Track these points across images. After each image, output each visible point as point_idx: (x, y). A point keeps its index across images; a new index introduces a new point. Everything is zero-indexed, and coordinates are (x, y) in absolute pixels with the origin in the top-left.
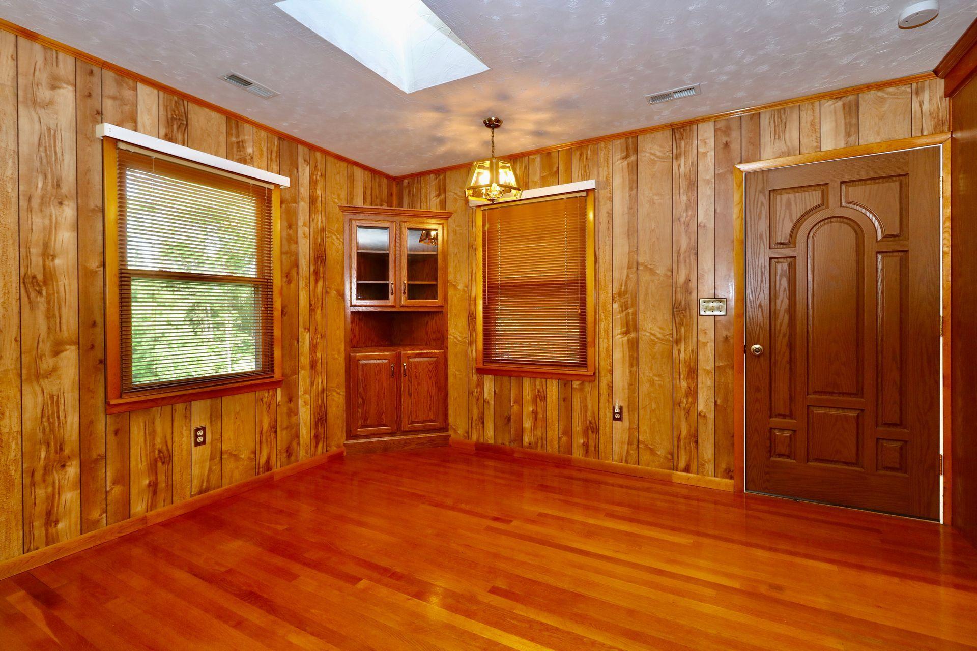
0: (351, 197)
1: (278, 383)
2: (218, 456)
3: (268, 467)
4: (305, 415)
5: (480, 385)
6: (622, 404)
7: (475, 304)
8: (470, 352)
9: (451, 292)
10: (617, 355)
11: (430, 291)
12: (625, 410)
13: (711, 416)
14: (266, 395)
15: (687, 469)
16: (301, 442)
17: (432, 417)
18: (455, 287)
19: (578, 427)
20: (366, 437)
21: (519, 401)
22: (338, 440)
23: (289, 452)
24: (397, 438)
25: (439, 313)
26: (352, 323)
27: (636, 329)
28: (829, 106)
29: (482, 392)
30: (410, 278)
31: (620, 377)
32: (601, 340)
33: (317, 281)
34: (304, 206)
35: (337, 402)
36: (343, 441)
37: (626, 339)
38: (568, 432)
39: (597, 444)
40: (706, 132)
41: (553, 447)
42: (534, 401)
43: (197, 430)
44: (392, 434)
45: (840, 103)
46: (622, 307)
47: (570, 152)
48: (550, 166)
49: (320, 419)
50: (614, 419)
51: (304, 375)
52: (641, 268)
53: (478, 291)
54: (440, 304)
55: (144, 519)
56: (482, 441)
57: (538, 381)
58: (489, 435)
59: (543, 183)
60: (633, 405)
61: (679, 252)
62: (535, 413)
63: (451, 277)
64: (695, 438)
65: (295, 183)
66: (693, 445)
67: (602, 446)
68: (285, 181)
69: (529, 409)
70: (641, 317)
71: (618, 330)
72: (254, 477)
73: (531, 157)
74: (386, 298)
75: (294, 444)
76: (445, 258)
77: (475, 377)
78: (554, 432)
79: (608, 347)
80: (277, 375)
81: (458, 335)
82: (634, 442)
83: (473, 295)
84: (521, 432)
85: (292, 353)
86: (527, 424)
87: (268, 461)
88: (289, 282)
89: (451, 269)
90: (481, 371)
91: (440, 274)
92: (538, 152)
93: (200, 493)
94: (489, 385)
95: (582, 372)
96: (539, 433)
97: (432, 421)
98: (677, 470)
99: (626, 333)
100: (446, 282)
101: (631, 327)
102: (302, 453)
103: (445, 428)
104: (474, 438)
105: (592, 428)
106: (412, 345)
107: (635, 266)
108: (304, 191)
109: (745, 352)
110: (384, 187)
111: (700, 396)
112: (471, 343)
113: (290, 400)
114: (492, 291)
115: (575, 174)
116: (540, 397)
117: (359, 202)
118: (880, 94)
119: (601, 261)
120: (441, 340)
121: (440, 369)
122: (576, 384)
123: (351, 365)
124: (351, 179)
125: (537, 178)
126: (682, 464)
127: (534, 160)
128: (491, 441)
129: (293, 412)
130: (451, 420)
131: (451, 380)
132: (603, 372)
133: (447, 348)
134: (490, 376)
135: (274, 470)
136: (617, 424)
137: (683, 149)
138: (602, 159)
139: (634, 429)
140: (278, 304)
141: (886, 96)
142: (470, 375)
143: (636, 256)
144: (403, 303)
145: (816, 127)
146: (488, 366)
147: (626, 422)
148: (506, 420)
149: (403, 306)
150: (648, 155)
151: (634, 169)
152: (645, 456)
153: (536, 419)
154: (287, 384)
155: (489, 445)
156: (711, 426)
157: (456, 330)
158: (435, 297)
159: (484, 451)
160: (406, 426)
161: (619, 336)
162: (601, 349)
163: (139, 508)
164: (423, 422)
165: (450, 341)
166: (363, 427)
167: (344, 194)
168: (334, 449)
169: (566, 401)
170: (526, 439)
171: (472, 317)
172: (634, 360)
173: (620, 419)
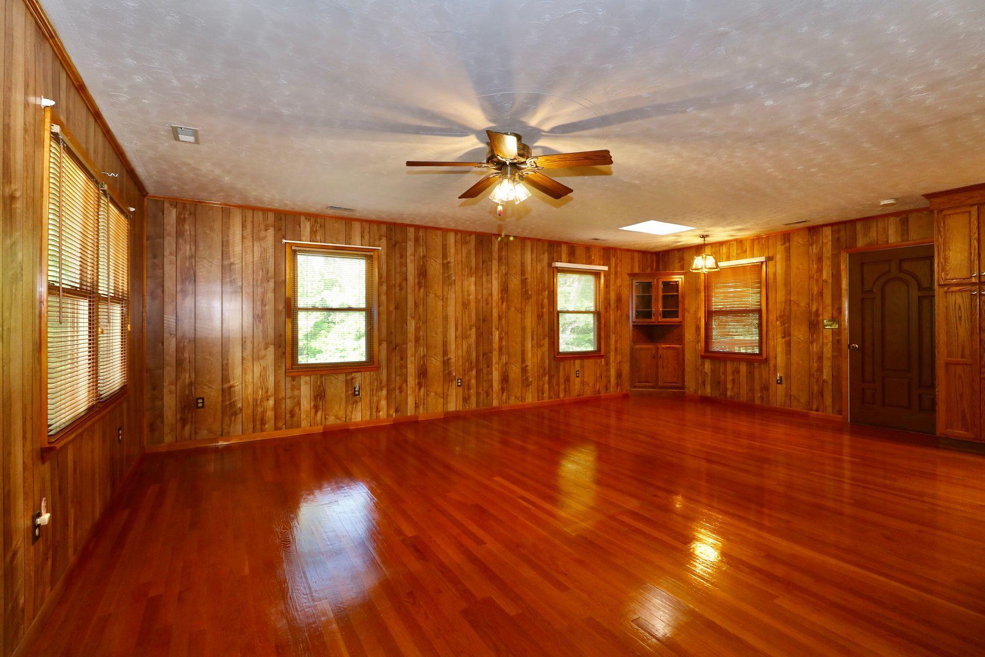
0: (632, 268)
1: (602, 356)
2: (583, 383)
3: (599, 392)
4: (613, 373)
5: (703, 364)
6: (781, 375)
7: (700, 321)
8: (697, 347)
9: (687, 314)
10: (779, 349)
11: (675, 314)
12: (783, 378)
13: (830, 382)
14: (598, 361)
15: (817, 410)
16: (611, 384)
17: (675, 380)
18: (689, 312)
19: (757, 387)
20: (640, 387)
21: (725, 373)
22: (627, 387)
23: (607, 388)
24: (656, 390)
25: (680, 326)
26: (633, 330)
27: (789, 335)
28: (892, 219)
29: (704, 368)
30: (664, 307)
31: (780, 360)
32: (770, 341)
33: (618, 310)
34: (612, 277)
35: (626, 368)
36: (628, 388)
37: (784, 340)
38: (752, 390)
39: (768, 396)
40: (828, 232)
41: (744, 397)
42: (733, 373)
43: (577, 371)
44: (653, 387)
45: (899, 218)
46: (781, 323)
47: (753, 240)
48: (742, 248)
49: (619, 375)
50: (777, 383)
51: (612, 354)
52: (792, 303)
53: (702, 314)
54: (680, 321)
55: (563, 400)
56: (704, 395)
57: (735, 363)
58: (708, 391)
59: (738, 258)
60: (788, 376)
61: (812, 295)
62: (733, 380)
63: (686, 306)
64: (821, 393)
65: (609, 268)
66: (820, 398)
67: (771, 398)
68: (606, 268)
69: (730, 378)
70: (792, 329)
71: (779, 336)
72: (594, 395)
73: (732, 242)
74: (651, 318)
75: (609, 384)
76: (683, 297)
77: (700, 360)
78: (744, 390)
79: (774, 345)
80: (603, 353)
81: (690, 337)
82: (788, 396)
83: (699, 316)
84: (726, 390)
85: (608, 345)
86: (729, 386)
87: (599, 390)
88: (606, 312)
89: (686, 302)
90: (703, 357)
91: (680, 305)
92: (736, 240)
93: (578, 396)
94: (708, 366)
95: (759, 358)
96: (736, 390)
97: (675, 383)
98: (812, 410)
99: (784, 337)
100: (684, 310)
101: (787, 334)
102: (611, 390)
103: (683, 387)
104: (700, 393)
105: (765, 388)
106: (665, 343)
107: (788, 302)
108: (613, 271)
109: (849, 348)
110: (649, 258)
111: (824, 371)
112: (698, 342)
113: (607, 365)
114: (710, 314)
115: (756, 252)
116: (736, 371)
117: (636, 270)
118: (919, 214)
119: (770, 299)
120: (681, 340)
121: (680, 357)
122: (756, 364)
123: (632, 351)
124: (633, 259)
125: (734, 254)
126: (815, 407)
127: (733, 244)
128: (709, 395)
129: (608, 370)
130: (686, 384)
131: (686, 362)
132: (771, 358)
133: (684, 344)
134: (709, 360)
135: (601, 394)
136: (779, 386)
137: (815, 240)
138: (770, 245)
139: (789, 389)
140: (603, 322)
141: (922, 215)
142: (697, 359)
143: (789, 297)
144: (659, 320)
145: (886, 230)
146: (707, 354)
147: (784, 386)
148: (718, 383)
149: (660, 322)
150: (795, 243)
151: (788, 251)
152: (795, 403)
153: (734, 383)
154: (606, 357)
155: (708, 397)
156: (830, 387)
157: (689, 335)
158: (677, 317)
159: (705, 400)
160: (660, 384)
161: (780, 339)
162: (770, 346)
163: (562, 395)
164: (670, 383)
165: (686, 341)
166: (639, 382)
167: (629, 267)
168: (625, 392)
169: (751, 373)
170: (729, 393)
171: (698, 328)
172: (788, 352)
173: (781, 383)
